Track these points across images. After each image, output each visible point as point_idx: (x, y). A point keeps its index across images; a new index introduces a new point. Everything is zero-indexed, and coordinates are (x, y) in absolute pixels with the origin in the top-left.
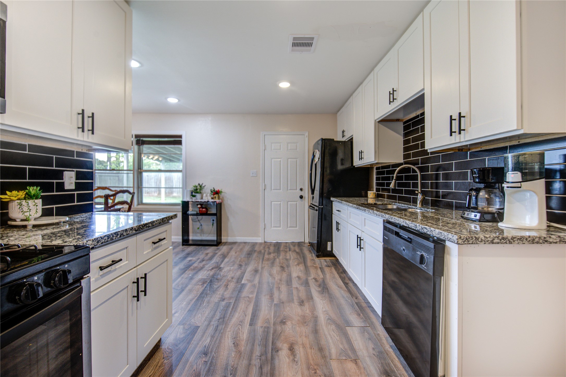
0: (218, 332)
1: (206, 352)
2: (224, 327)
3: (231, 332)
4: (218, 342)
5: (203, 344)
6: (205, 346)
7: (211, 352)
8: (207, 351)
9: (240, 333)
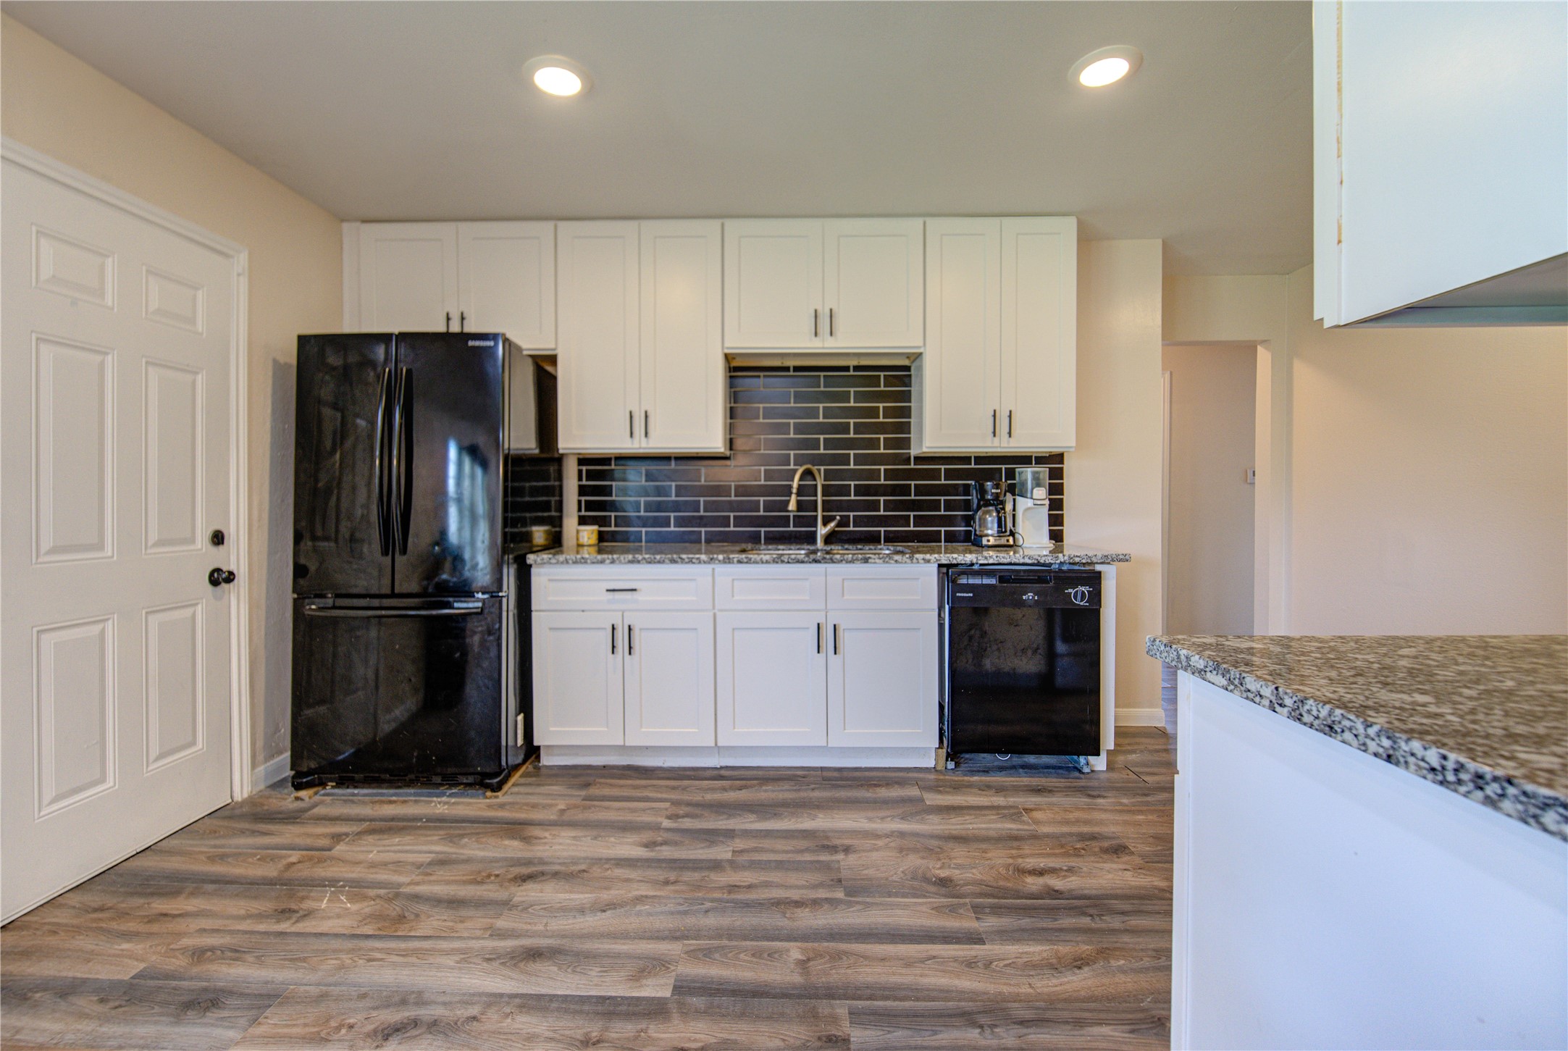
0: (1049, 1015)
1: (1153, 1022)
2: (1016, 1005)
3: (1032, 981)
4: (1093, 1005)
5: (1128, 1040)
6: (1132, 1032)
7: (1143, 1010)
8: (1149, 1021)
9: (1026, 960)
